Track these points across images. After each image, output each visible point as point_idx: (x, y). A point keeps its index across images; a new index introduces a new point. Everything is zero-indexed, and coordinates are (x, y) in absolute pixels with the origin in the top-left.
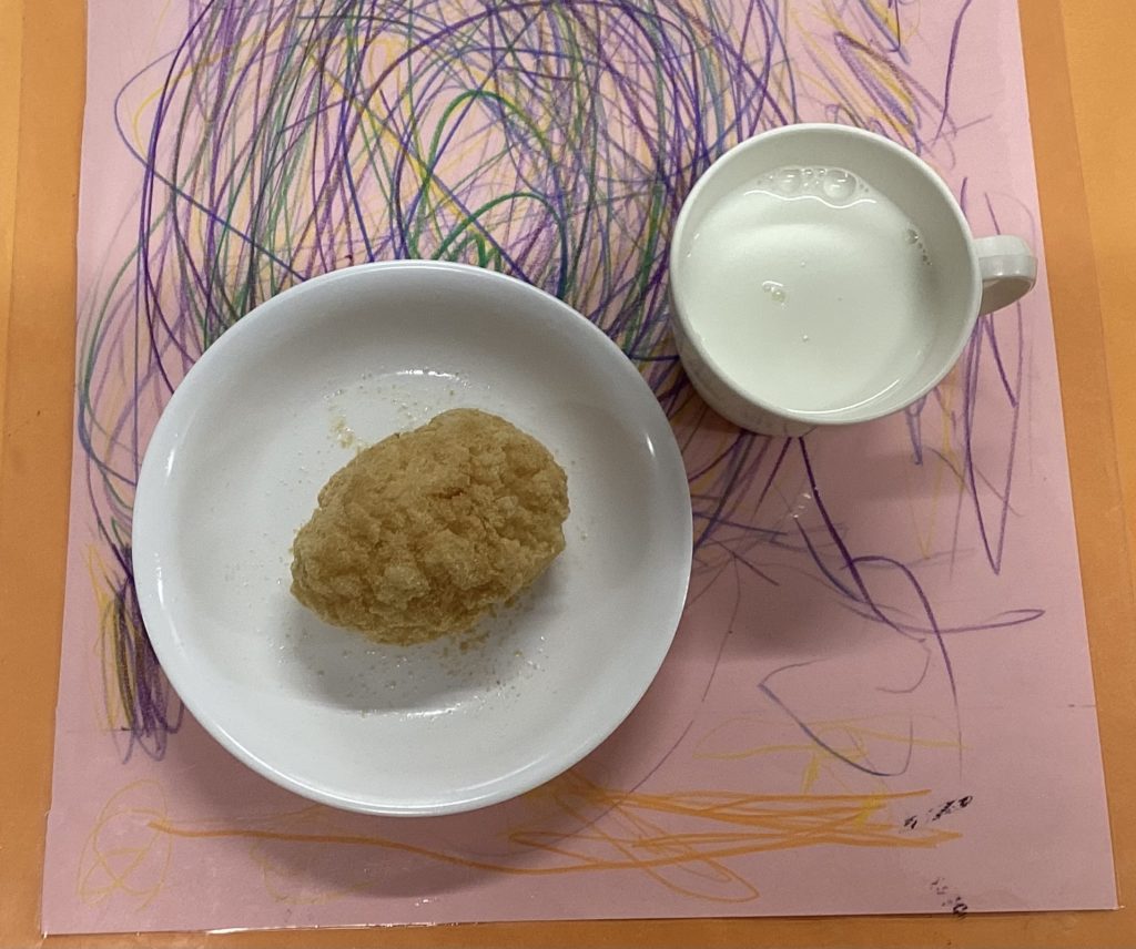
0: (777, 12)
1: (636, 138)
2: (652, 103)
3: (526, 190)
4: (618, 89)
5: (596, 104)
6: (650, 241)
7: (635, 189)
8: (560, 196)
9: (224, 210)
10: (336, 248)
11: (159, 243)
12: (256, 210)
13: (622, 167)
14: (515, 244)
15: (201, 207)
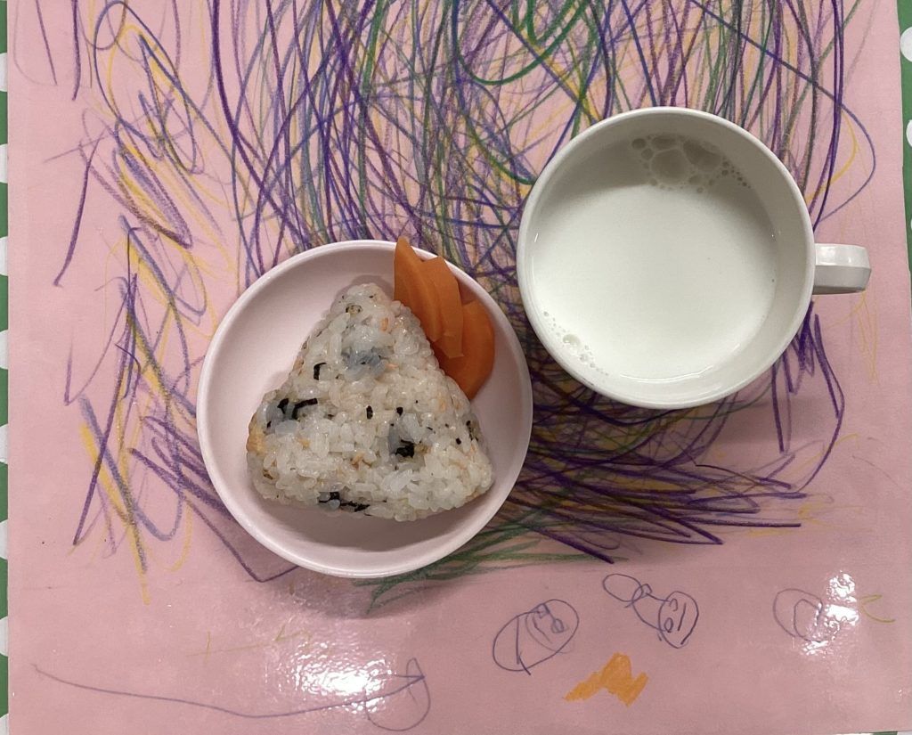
0: (248, 268)
1: (387, 139)
2: (370, 175)
3: (489, 88)
4: (402, 189)
5: (424, 173)
6: (375, 40)
7: (387, 90)
8: (458, 82)
9: (767, 64)
10: (664, 31)
11: (824, 30)
12: (737, 66)
13: (399, 111)
14: (500, 36)
15: (789, 67)
